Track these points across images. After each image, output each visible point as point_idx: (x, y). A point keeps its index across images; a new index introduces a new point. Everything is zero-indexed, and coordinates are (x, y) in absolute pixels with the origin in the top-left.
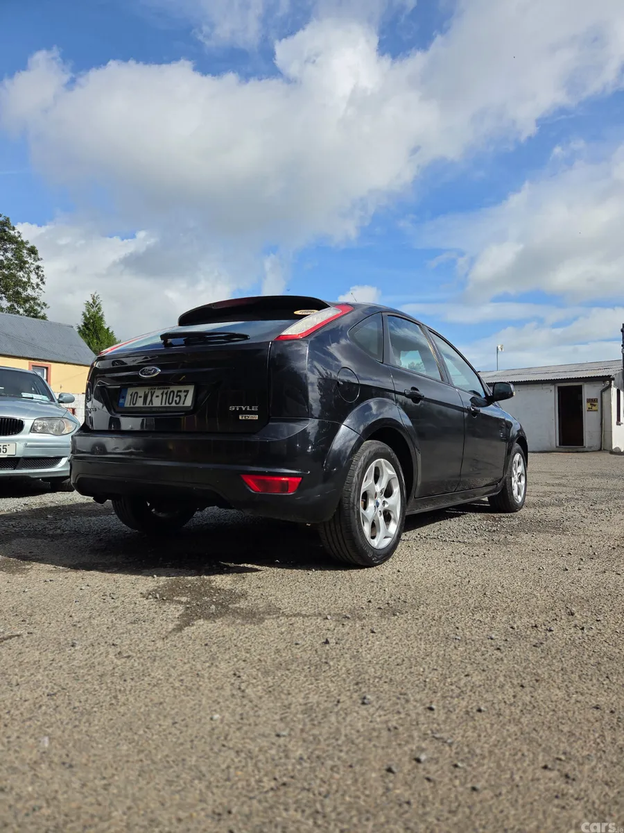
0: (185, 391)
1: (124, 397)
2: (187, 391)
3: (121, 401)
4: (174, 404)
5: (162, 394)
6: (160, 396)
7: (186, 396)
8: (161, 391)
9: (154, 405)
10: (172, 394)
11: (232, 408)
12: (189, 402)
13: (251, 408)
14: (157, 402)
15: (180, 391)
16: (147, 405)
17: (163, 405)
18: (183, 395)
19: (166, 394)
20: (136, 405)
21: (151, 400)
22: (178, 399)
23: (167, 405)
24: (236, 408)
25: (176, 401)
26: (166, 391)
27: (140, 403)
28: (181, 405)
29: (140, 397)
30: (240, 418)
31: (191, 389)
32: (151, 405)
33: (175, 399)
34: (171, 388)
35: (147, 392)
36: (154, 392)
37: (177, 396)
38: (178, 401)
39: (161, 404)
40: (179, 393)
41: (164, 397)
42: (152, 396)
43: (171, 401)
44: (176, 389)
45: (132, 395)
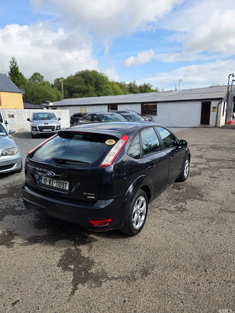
0: (65, 183)
1: (41, 179)
2: (66, 184)
4: (61, 187)
5: (56, 182)
6: (56, 183)
7: (66, 185)
8: (56, 181)
9: (54, 186)
10: (60, 183)
11: (84, 194)
12: (67, 188)
13: (92, 194)
14: (55, 185)
15: (64, 183)
17: (57, 187)
18: (65, 184)
19: (58, 182)
20: (46, 184)
21: (52, 184)
22: (63, 185)
23: (59, 187)
24: (86, 194)
25: (62, 186)
27: (48, 183)
28: (64, 188)
29: (48, 181)
30: (88, 197)
31: (68, 183)
32: (52, 185)
33: (62, 185)
34: (60, 181)
35: (50, 180)
36: (53, 180)
37: (62, 184)
38: (63, 187)
39: (56, 186)
40: (63, 184)
41: (57, 183)
42: (52, 182)
43: (60, 186)
44: (62, 181)
45: (44, 179)
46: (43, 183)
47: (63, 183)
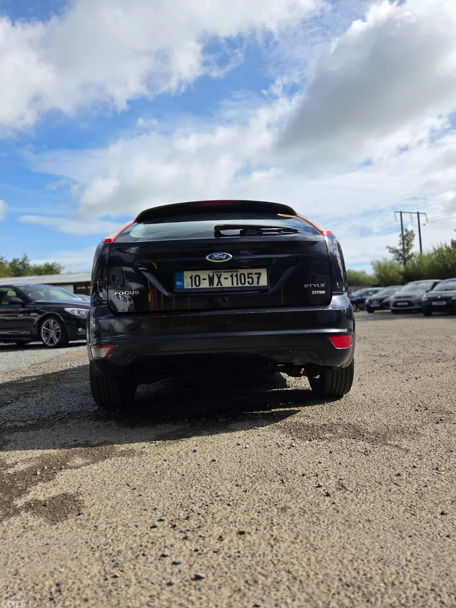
0: (256, 274)
1: (182, 280)
2: (260, 274)
3: (178, 283)
4: (247, 285)
5: (232, 276)
6: (230, 278)
7: (259, 278)
8: (230, 274)
9: (224, 286)
10: (242, 276)
12: (264, 281)
13: (320, 285)
14: (227, 283)
15: (252, 274)
16: (215, 286)
17: (235, 285)
18: (255, 277)
19: (236, 276)
20: (201, 287)
21: (219, 282)
22: (250, 280)
23: (240, 285)
24: (309, 286)
25: (248, 282)
26: (234, 274)
27: (205, 285)
28: (255, 284)
29: (204, 279)
30: (313, 293)
31: (264, 272)
32: (219, 286)
33: (247, 280)
34: (241, 271)
35: (211, 275)
36: (221, 275)
37: (248, 278)
38: (251, 282)
39: (233, 284)
40: (250, 276)
41: (235, 279)
42: (219, 278)
43: (243, 282)
44: (246, 272)
45: (191, 278)
46: (190, 287)
47: (248, 274)
